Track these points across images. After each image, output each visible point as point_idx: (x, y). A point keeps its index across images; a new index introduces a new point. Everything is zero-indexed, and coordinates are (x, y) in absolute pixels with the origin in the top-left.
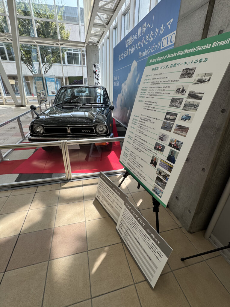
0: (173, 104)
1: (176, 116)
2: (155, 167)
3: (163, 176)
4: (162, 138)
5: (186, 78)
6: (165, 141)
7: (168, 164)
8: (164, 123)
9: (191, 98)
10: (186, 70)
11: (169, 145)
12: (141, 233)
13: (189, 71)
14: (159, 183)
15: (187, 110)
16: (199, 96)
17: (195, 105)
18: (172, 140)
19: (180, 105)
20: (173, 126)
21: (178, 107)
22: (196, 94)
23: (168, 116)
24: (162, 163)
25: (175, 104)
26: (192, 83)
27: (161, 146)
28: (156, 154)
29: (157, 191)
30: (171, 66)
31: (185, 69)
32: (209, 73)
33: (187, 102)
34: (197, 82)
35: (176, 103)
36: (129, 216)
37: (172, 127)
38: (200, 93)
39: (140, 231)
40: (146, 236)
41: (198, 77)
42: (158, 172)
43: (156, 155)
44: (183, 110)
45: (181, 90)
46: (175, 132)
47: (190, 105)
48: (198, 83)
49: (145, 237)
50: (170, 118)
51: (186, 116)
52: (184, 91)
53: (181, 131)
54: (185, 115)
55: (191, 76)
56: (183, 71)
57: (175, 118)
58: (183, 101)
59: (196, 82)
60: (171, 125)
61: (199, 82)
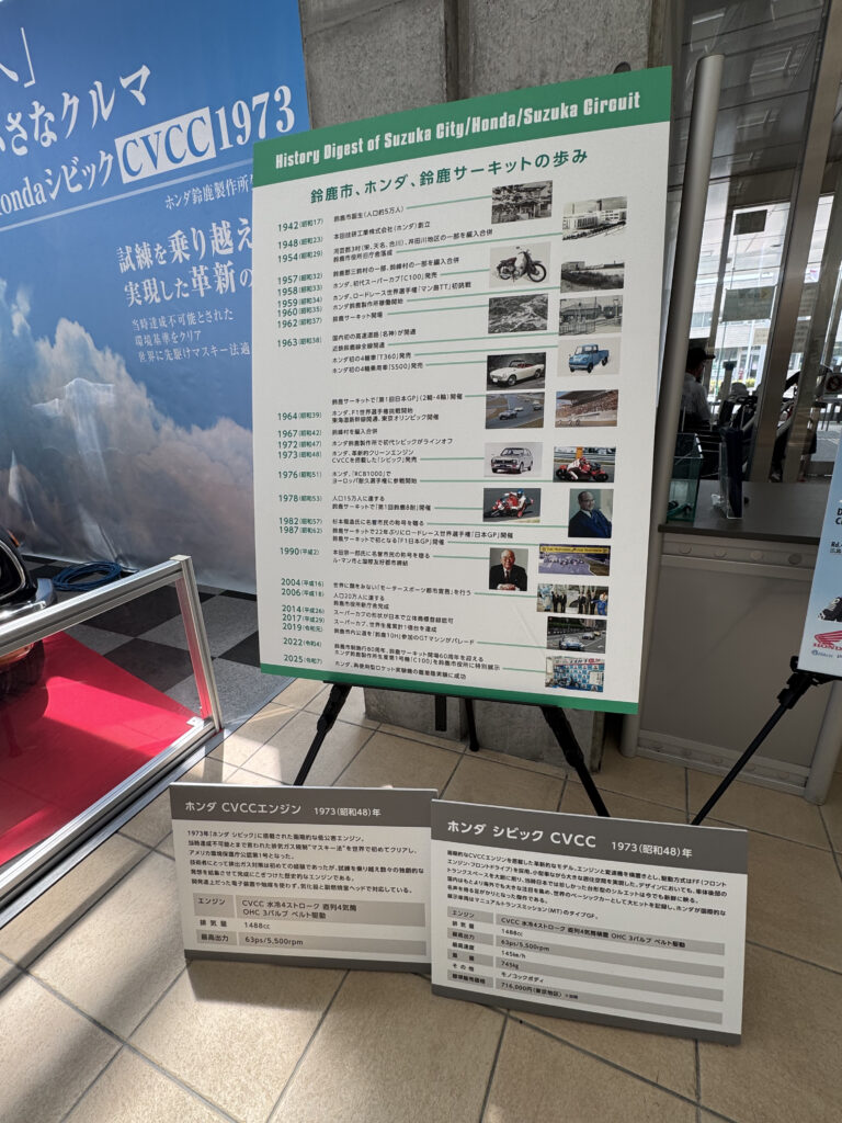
0: (503, 321)
1: (539, 363)
2: (524, 588)
3: (580, 604)
4: (510, 462)
5: (522, 219)
6: (529, 469)
7: (584, 551)
8: (491, 402)
9: (576, 286)
10: (510, 191)
11: (555, 480)
12: (593, 885)
13: (523, 195)
14: (570, 641)
15: (581, 333)
16: (610, 277)
17: (606, 309)
18: (561, 457)
19: (543, 321)
20: (542, 402)
21: (535, 329)
22: (592, 271)
23: (503, 373)
24: (554, 558)
25: (514, 320)
26: (561, 237)
27: (520, 496)
28: (503, 535)
29: (575, 673)
30: (426, 178)
31: (504, 188)
32: (614, 199)
33: (566, 305)
34: (580, 232)
35: (519, 314)
36: (489, 871)
37: (540, 410)
38: (606, 267)
39: (582, 883)
40: (623, 878)
41: (577, 214)
42: (547, 602)
43: (507, 540)
44: (562, 333)
45: (519, 263)
46: (565, 420)
47: (586, 312)
48: (584, 235)
49: (621, 883)
50: (513, 376)
51: (584, 352)
52: (538, 268)
53: (589, 410)
54: (580, 350)
55: (545, 211)
56: (499, 196)
57: (538, 370)
58: (546, 302)
59: (573, 230)
60: (532, 400)
61: (587, 231)
